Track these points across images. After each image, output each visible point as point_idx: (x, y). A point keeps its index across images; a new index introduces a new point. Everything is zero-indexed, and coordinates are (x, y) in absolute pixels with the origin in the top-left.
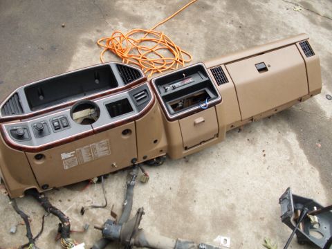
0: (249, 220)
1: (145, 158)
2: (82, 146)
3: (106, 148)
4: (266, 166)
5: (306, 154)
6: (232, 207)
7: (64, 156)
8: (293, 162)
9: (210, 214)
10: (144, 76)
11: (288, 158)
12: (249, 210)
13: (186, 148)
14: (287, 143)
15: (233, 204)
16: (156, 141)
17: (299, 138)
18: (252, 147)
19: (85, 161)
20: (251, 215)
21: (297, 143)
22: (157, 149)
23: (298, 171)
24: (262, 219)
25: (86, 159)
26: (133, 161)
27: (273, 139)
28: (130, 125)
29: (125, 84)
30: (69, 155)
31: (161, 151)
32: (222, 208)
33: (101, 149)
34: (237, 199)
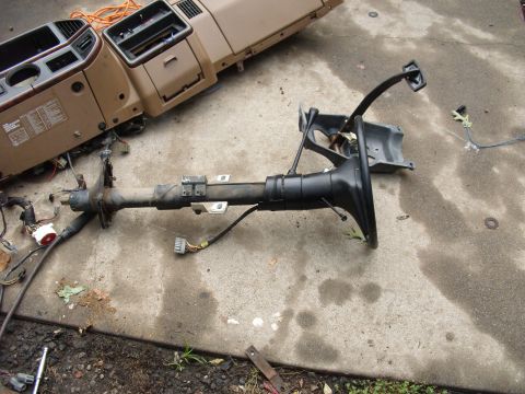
0: (267, 162)
1: (116, 121)
2: (26, 112)
3: (58, 111)
4: (287, 103)
5: (343, 79)
6: (243, 154)
7: (8, 127)
8: (325, 92)
9: (213, 167)
10: (86, 24)
11: (317, 89)
12: (266, 153)
13: (166, 99)
14: (313, 74)
15: (243, 151)
16: (122, 97)
17: (330, 66)
18: (265, 89)
19: (37, 132)
20: (269, 157)
21: (329, 71)
22: (128, 108)
23: (333, 98)
24: (285, 158)
25: (38, 130)
26: (102, 126)
27: (293, 74)
28: (79, 76)
29: (67, 38)
30: (13, 126)
31: (135, 109)
32: (229, 158)
33: (52, 113)
34: (249, 145)
